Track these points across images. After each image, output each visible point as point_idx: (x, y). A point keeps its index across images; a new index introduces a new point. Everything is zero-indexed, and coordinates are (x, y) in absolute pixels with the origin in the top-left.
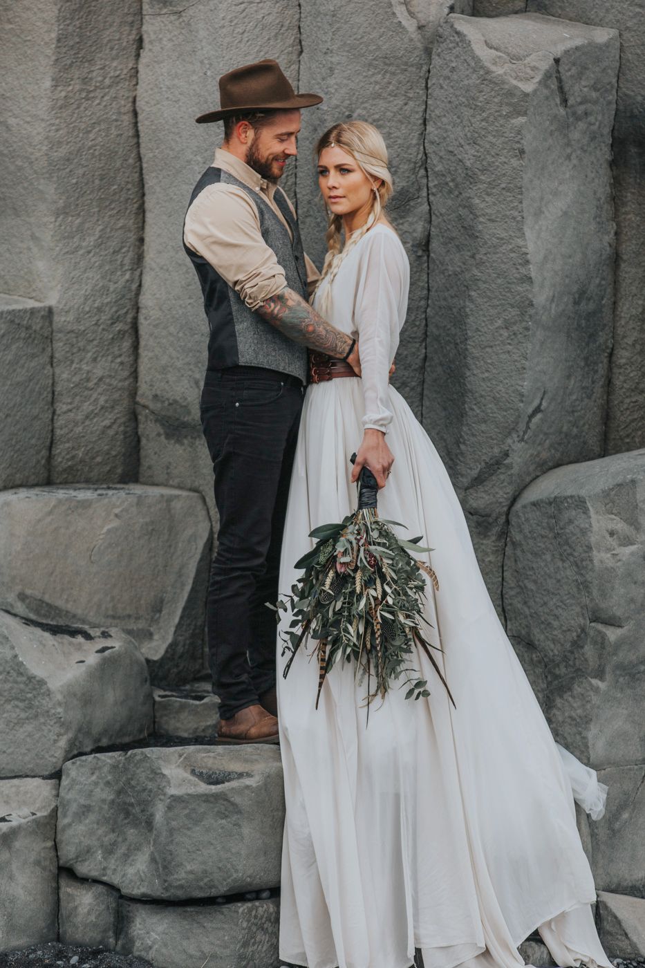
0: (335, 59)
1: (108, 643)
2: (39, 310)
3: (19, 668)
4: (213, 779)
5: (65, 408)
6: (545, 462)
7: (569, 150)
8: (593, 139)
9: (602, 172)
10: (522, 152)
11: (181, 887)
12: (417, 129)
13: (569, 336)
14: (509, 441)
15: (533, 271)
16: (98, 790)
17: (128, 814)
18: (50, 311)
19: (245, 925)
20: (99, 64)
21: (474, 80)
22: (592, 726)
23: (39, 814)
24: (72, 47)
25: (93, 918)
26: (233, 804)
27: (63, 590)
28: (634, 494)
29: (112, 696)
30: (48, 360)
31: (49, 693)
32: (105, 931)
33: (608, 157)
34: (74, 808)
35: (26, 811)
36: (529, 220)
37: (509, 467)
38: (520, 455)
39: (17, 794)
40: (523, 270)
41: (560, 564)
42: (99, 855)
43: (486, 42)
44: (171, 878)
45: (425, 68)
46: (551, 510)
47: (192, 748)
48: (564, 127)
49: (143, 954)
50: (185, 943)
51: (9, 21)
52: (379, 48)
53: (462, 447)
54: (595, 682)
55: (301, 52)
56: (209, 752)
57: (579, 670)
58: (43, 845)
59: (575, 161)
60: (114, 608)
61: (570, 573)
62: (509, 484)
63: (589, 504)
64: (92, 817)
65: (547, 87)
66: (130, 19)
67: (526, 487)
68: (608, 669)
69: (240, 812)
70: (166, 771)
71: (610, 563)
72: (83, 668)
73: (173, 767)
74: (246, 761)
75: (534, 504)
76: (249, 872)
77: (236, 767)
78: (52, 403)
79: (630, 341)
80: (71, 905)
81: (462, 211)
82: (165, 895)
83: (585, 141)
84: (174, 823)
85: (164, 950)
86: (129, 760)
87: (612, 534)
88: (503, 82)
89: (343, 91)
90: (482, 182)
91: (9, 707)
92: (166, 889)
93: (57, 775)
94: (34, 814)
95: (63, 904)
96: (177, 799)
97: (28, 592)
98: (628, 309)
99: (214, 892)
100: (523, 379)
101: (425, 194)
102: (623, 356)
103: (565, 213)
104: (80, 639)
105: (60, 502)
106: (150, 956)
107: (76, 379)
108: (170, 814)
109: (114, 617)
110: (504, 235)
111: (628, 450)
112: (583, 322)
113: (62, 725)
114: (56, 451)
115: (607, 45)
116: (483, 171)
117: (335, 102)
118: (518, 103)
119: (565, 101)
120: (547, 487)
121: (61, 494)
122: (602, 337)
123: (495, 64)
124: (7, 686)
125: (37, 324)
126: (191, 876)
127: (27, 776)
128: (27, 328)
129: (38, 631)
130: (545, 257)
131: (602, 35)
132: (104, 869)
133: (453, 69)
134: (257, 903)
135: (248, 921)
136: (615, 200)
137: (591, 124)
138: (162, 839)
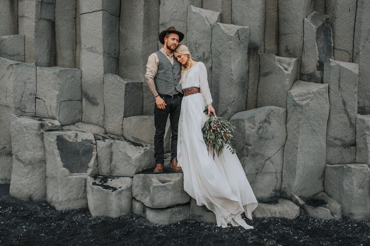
0: (193, 32)
1: (146, 148)
2: (140, 82)
3: (126, 154)
4: (163, 182)
5: (145, 101)
6: (235, 111)
7: (240, 49)
8: (244, 48)
9: (246, 54)
10: (231, 48)
11: (156, 206)
12: (210, 45)
13: (240, 86)
14: (228, 107)
15: (233, 73)
16: (140, 182)
17: (145, 188)
18: (142, 83)
19: (170, 214)
20: (151, 37)
21: (221, 33)
22: (245, 167)
23: (128, 186)
24: (146, 34)
25: (139, 209)
26: (167, 188)
27: (141, 136)
28: (254, 118)
29: (146, 159)
30: (142, 92)
31: (132, 160)
32: (141, 212)
33: (247, 52)
34: (135, 185)
35: (126, 185)
36: (232, 62)
37: (228, 113)
38: (230, 110)
39: (124, 181)
40: (231, 73)
41: (238, 133)
42: (140, 196)
43: (224, 26)
44: (153, 204)
45: (211, 33)
46: (237, 121)
47: (159, 174)
48: (239, 45)
49: (148, 219)
50: (157, 218)
51: (135, 30)
52: (202, 29)
53: (218, 108)
54: (246, 158)
55: (187, 32)
56: (163, 175)
57: (242, 155)
58: (129, 193)
59: (241, 52)
60: (151, 139)
61: (241, 135)
62: (228, 116)
63: (245, 121)
64: (139, 188)
65: (236, 35)
66: (157, 29)
67: (231, 116)
68: (249, 155)
69: (169, 190)
70: (153, 180)
71: (249, 133)
72: (140, 154)
73: (155, 179)
74: (171, 178)
75: (233, 120)
76: (171, 203)
77: (168, 179)
78: (143, 100)
79: (251, 88)
80: (135, 206)
81: (218, 61)
82: (152, 207)
83: (243, 48)
84: (154, 192)
85: (152, 219)
86: (146, 176)
87: (250, 127)
88: (227, 34)
89: (195, 38)
90: (223, 55)
91: (124, 162)
92: (153, 206)
93: (132, 177)
94: (127, 186)
95: (133, 205)
96: (155, 187)
97: (134, 136)
98: (251, 81)
99: (163, 207)
100: (231, 95)
101: (211, 58)
102: (250, 91)
103: (239, 62)
104: (141, 147)
105: (141, 119)
106: (150, 220)
107: (147, 95)
108: (153, 190)
109: (151, 141)
110: (227, 65)
111: (251, 109)
112: (242, 84)
113: (134, 166)
114: (143, 109)
115: (247, 29)
116: (223, 52)
117: (193, 40)
118: (230, 38)
119: (239, 39)
120: (235, 117)
121: (142, 117)
122: (246, 87)
123: (225, 30)
124: (124, 158)
125: (139, 85)
126: (158, 204)
127: (128, 177)
128: (137, 86)
129: (132, 146)
130: (235, 70)
131: (246, 27)
132: (141, 199)
133: (217, 32)
134: (173, 209)
135: (171, 213)
136: (248, 60)
137: (244, 45)
138: (152, 195)
